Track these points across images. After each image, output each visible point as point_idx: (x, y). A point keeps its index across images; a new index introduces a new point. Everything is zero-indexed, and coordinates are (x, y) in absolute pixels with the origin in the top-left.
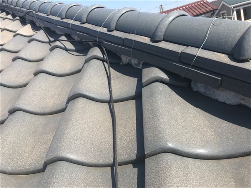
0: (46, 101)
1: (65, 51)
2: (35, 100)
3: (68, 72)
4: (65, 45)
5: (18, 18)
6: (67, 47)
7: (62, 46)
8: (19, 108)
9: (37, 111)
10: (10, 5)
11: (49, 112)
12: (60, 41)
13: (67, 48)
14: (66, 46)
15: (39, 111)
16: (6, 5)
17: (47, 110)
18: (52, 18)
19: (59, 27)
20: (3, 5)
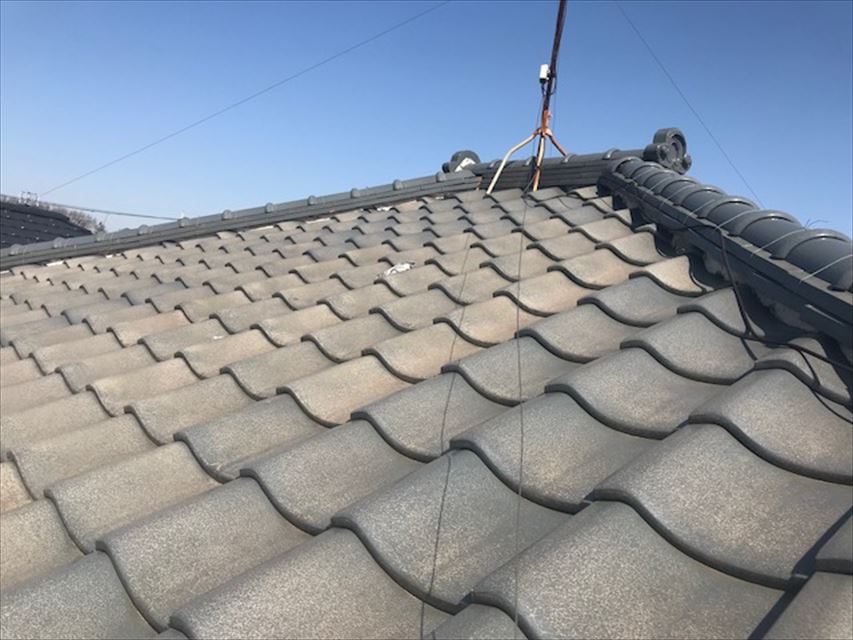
0: (716, 522)
1: (809, 391)
2: (682, 497)
3: (811, 467)
4: (816, 372)
5: (653, 227)
6: (821, 382)
7: (807, 371)
8: (633, 498)
9: (680, 535)
10: (639, 185)
11: (718, 558)
12: (805, 354)
13: (819, 383)
14: (819, 376)
15: (685, 539)
16: (629, 181)
17: (714, 551)
18: (791, 272)
19: (810, 306)
20: (616, 178)
